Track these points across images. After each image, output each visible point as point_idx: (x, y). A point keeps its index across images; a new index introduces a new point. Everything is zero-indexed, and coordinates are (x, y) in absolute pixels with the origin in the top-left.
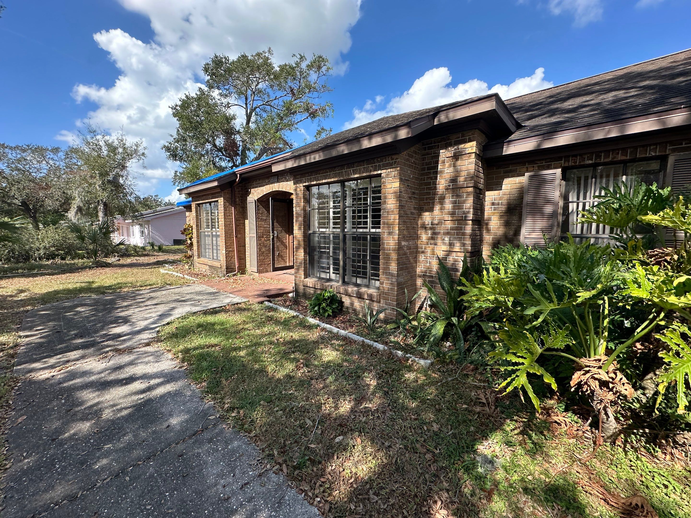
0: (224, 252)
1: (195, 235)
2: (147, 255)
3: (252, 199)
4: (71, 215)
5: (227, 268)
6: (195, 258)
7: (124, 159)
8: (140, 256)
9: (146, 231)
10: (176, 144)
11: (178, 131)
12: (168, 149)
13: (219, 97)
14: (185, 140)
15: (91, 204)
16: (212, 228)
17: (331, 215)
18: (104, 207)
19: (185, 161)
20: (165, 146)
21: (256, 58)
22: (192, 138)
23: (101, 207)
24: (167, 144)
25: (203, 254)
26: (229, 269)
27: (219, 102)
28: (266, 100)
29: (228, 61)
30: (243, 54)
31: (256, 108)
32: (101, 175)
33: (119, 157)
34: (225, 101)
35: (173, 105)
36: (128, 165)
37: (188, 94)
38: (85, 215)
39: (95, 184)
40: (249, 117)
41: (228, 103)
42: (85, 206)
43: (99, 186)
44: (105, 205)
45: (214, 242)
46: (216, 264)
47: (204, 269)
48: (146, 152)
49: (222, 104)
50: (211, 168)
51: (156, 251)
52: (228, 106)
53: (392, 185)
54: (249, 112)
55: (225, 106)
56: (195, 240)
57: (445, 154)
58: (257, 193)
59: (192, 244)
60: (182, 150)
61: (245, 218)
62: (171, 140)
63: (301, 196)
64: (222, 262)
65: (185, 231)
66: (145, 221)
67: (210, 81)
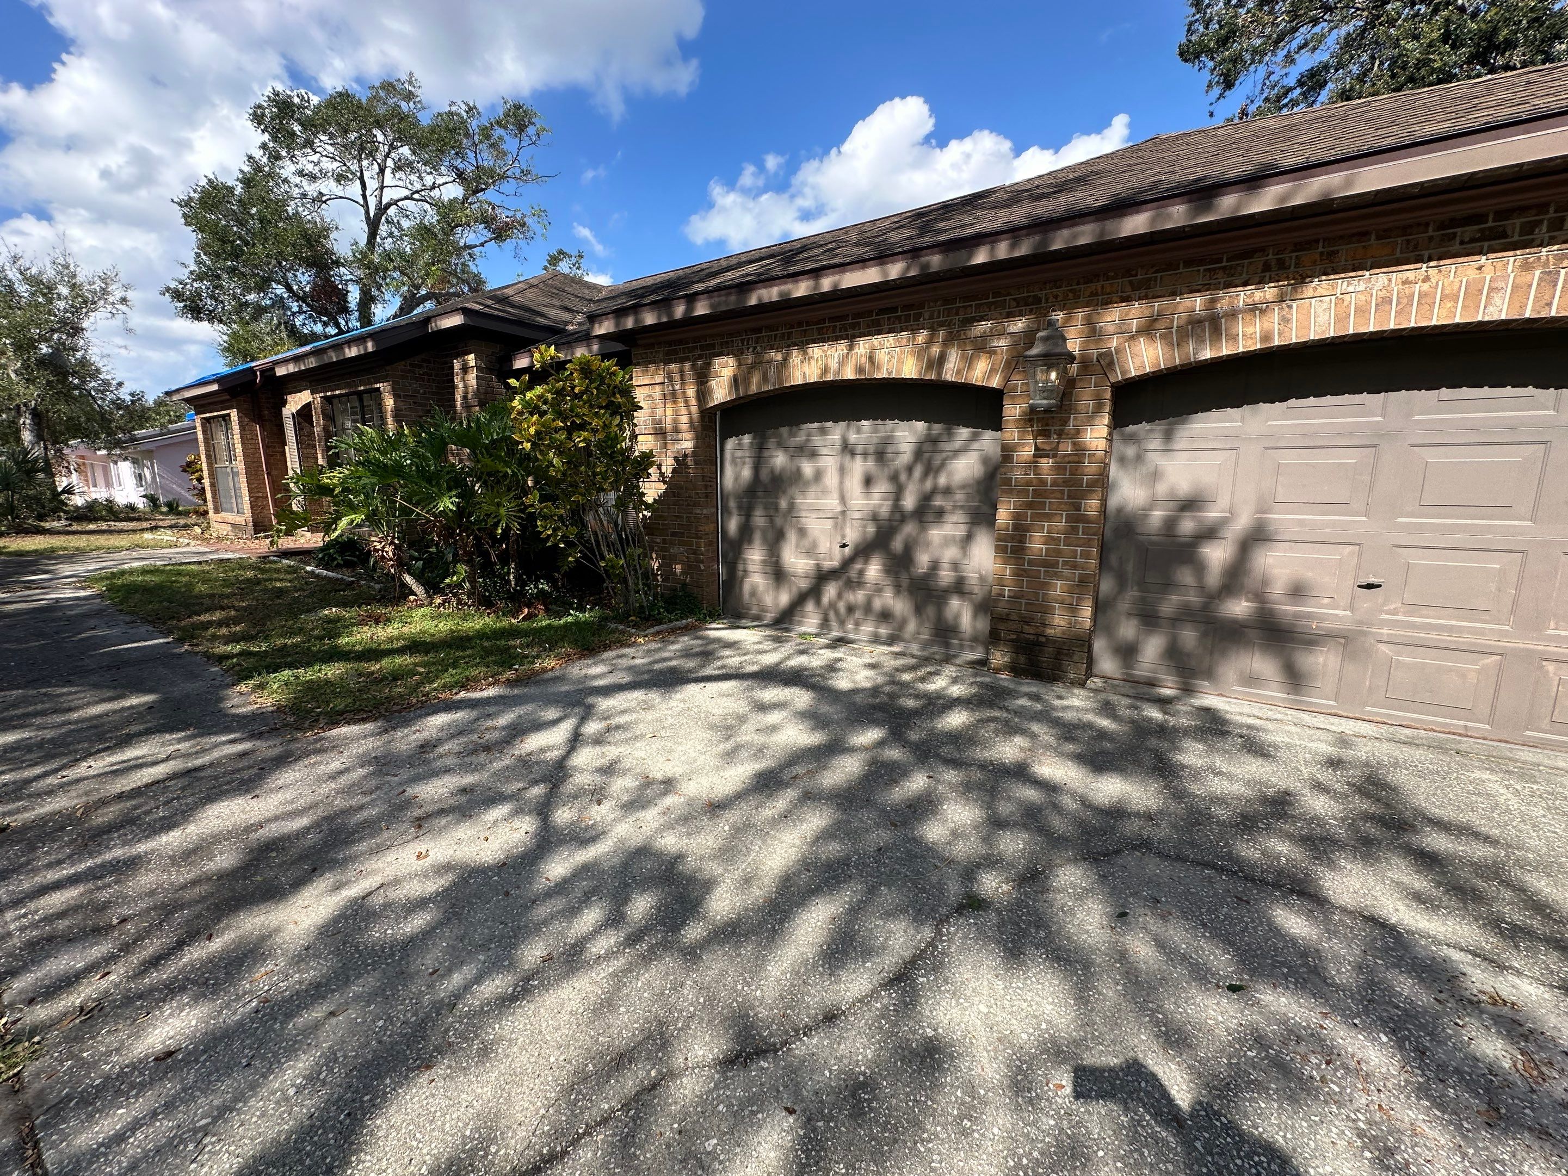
0: (247, 498)
1: (205, 473)
2: (139, 519)
3: (288, 412)
6: (211, 513)
7: (76, 310)
8: (121, 520)
9: (147, 473)
10: (195, 285)
11: (198, 255)
12: (177, 295)
13: (297, 180)
14: (218, 277)
16: (230, 460)
18: (33, 419)
19: (221, 321)
20: (168, 289)
21: (382, 94)
22: (232, 271)
23: (26, 420)
24: (173, 285)
25: (224, 506)
26: (260, 526)
27: (296, 192)
28: (418, 186)
29: (308, 101)
30: (339, 89)
31: (388, 206)
32: (19, 348)
33: (62, 304)
34: (311, 189)
35: (182, 197)
36: (85, 324)
37: (212, 177)
39: (4, 367)
40: (373, 226)
41: (321, 194)
43: (15, 371)
44: (36, 414)
45: (237, 485)
46: (240, 520)
47: (225, 530)
48: (130, 295)
49: (304, 196)
50: (281, 339)
51: (162, 513)
52: (320, 199)
53: (389, 403)
54: (372, 215)
55: (314, 200)
56: (206, 482)
57: (457, 365)
58: (296, 401)
59: (203, 489)
60: (212, 297)
61: (284, 443)
62: (184, 274)
63: (319, 410)
64: (247, 515)
65: (190, 467)
66: (143, 452)
67: (271, 145)
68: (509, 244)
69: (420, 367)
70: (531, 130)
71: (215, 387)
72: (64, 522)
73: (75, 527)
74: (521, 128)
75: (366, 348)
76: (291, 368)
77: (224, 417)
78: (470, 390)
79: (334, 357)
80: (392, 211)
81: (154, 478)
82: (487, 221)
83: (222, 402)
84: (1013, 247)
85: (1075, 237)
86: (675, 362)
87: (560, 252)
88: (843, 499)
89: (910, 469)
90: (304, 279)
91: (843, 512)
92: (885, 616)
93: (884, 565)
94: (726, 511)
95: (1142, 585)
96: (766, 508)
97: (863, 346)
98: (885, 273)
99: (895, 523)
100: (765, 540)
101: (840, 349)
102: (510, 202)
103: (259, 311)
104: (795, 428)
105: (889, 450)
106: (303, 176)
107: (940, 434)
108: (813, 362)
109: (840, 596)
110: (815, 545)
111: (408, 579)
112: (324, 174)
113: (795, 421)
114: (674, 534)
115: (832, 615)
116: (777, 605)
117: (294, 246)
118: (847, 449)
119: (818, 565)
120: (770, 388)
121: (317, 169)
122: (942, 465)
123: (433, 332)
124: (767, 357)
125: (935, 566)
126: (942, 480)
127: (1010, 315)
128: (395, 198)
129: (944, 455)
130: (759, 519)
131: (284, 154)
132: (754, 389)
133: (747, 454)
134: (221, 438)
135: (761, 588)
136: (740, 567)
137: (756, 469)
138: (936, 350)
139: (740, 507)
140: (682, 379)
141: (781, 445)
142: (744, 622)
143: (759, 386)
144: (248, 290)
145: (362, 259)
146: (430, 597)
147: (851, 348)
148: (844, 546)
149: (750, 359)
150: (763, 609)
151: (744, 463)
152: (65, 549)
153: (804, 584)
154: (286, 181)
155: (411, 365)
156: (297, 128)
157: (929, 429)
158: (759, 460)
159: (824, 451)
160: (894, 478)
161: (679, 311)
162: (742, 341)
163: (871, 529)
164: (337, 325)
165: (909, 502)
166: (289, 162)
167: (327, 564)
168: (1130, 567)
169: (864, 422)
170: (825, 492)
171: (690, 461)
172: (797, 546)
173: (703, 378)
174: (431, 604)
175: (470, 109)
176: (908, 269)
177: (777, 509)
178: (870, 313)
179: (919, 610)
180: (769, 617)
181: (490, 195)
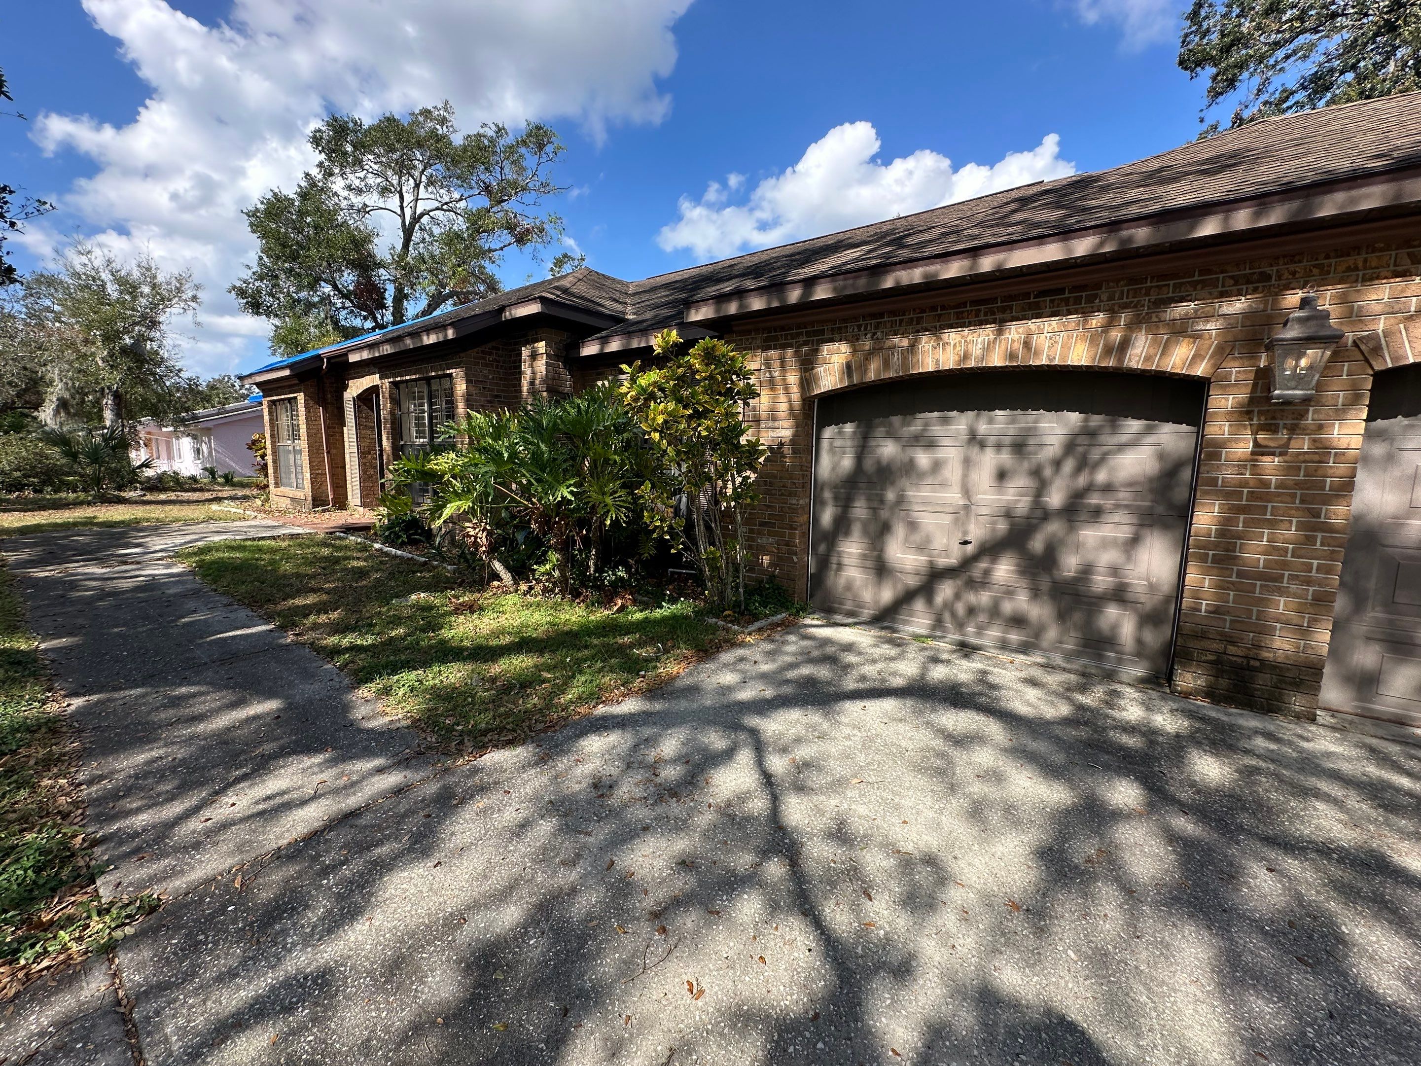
0: (308, 475)
1: (269, 451)
2: (201, 490)
3: (349, 396)
4: (46, 415)
5: (314, 499)
6: (272, 487)
7: (154, 306)
8: (186, 491)
9: (204, 447)
10: (257, 284)
11: (261, 258)
12: (242, 293)
13: (345, 193)
14: (276, 277)
15: (86, 394)
16: (294, 440)
18: (114, 400)
19: (276, 315)
20: (234, 287)
21: (421, 119)
22: (290, 272)
23: (108, 401)
24: (238, 284)
25: (284, 480)
26: (318, 501)
27: (344, 204)
28: (446, 199)
29: (360, 126)
30: (388, 115)
31: (422, 215)
32: (106, 338)
33: (143, 301)
34: (357, 201)
35: (250, 208)
36: (161, 319)
37: (277, 190)
38: (75, 415)
39: (93, 355)
40: (408, 232)
41: (365, 205)
42: (73, 397)
43: (102, 359)
44: (117, 396)
45: (299, 462)
46: (300, 494)
47: (284, 503)
48: (200, 294)
49: (352, 206)
50: (328, 331)
51: (219, 484)
52: (364, 210)
53: (461, 387)
54: (407, 223)
55: (359, 211)
56: (269, 459)
57: (525, 352)
58: (356, 387)
59: (266, 465)
60: (271, 294)
61: (343, 424)
62: (247, 274)
63: (387, 395)
64: (306, 491)
65: (254, 445)
66: (202, 429)
67: (327, 163)
68: (528, 248)
69: (490, 354)
70: (549, 149)
71: (287, 372)
72: (139, 492)
73: (149, 497)
74: (541, 147)
75: (446, 335)
76: (365, 355)
77: (289, 400)
78: (538, 376)
79: (409, 343)
80: (425, 220)
81: (210, 453)
82: (510, 227)
83: (290, 386)
84: (1257, 215)
85: (1353, 201)
86: (775, 348)
87: (565, 256)
88: (966, 492)
89: (1057, 464)
90: (348, 279)
91: (967, 508)
92: (1018, 621)
93: (1018, 565)
94: (820, 503)
95: (1390, 605)
96: (869, 499)
97: (1015, 332)
98: (1070, 250)
99: (1035, 521)
100: (865, 532)
101: (986, 333)
102: (530, 211)
103: (309, 306)
104: (909, 418)
105: (1032, 441)
106: (351, 190)
107: (1101, 427)
108: (949, 349)
109: (957, 596)
110: (928, 540)
111: (498, 566)
112: (369, 188)
113: (910, 410)
114: (763, 524)
115: (947, 616)
116: (876, 602)
117: (344, 250)
118: (975, 440)
119: (931, 562)
120: (892, 374)
121: (363, 184)
122: (1103, 460)
123: (507, 321)
124: (889, 343)
125: (1087, 570)
126: (1101, 476)
127: (1224, 294)
128: (428, 209)
129: (1105, 448)
130: (860, 510)
131: (337, 170)
132: (871, 376)
133: (849, 443)
134: (284, 420)
135: (858, 583)
136: (834, 560)
137: (859, 459)
138: (1116, 335)
139: (836, 498)
140: (783, 365)
141: (891, 435)
142: (838, 618)
143: (878, 372)
144: (299, 289)
145: (400, 261)
146: (516, 583)
147: (1000, 332)
148: (966, 543)
149: (867, 345)
150: (860, 605)
151: (844, 453)
152: (148, 520)
153: (912, 582)
154: (336, 194)
155: (482, 352)
156: (349, 148)
157: (1086, 420)
158: (862, 450)
159: (946, 441)
160: (1036, 473)
161: (794, 295)
162: (859, 327)
163: (1002, 526)
164: (375, 319)
165: (1055, 499)
166: (340, 178)
167: (393, 541)
168: (1372, 584)
169: (998, 412)
170: (944, 485)
171: (787, 450)
172: (906, 540)
173: (807, 365)
174: (516, 591)
175: (500, 130)
176: (1101, 244)
177: (882, 501)
178: (1027, 295)
179: (1062, 616)
180: (867, 613)
181: (512, 205)
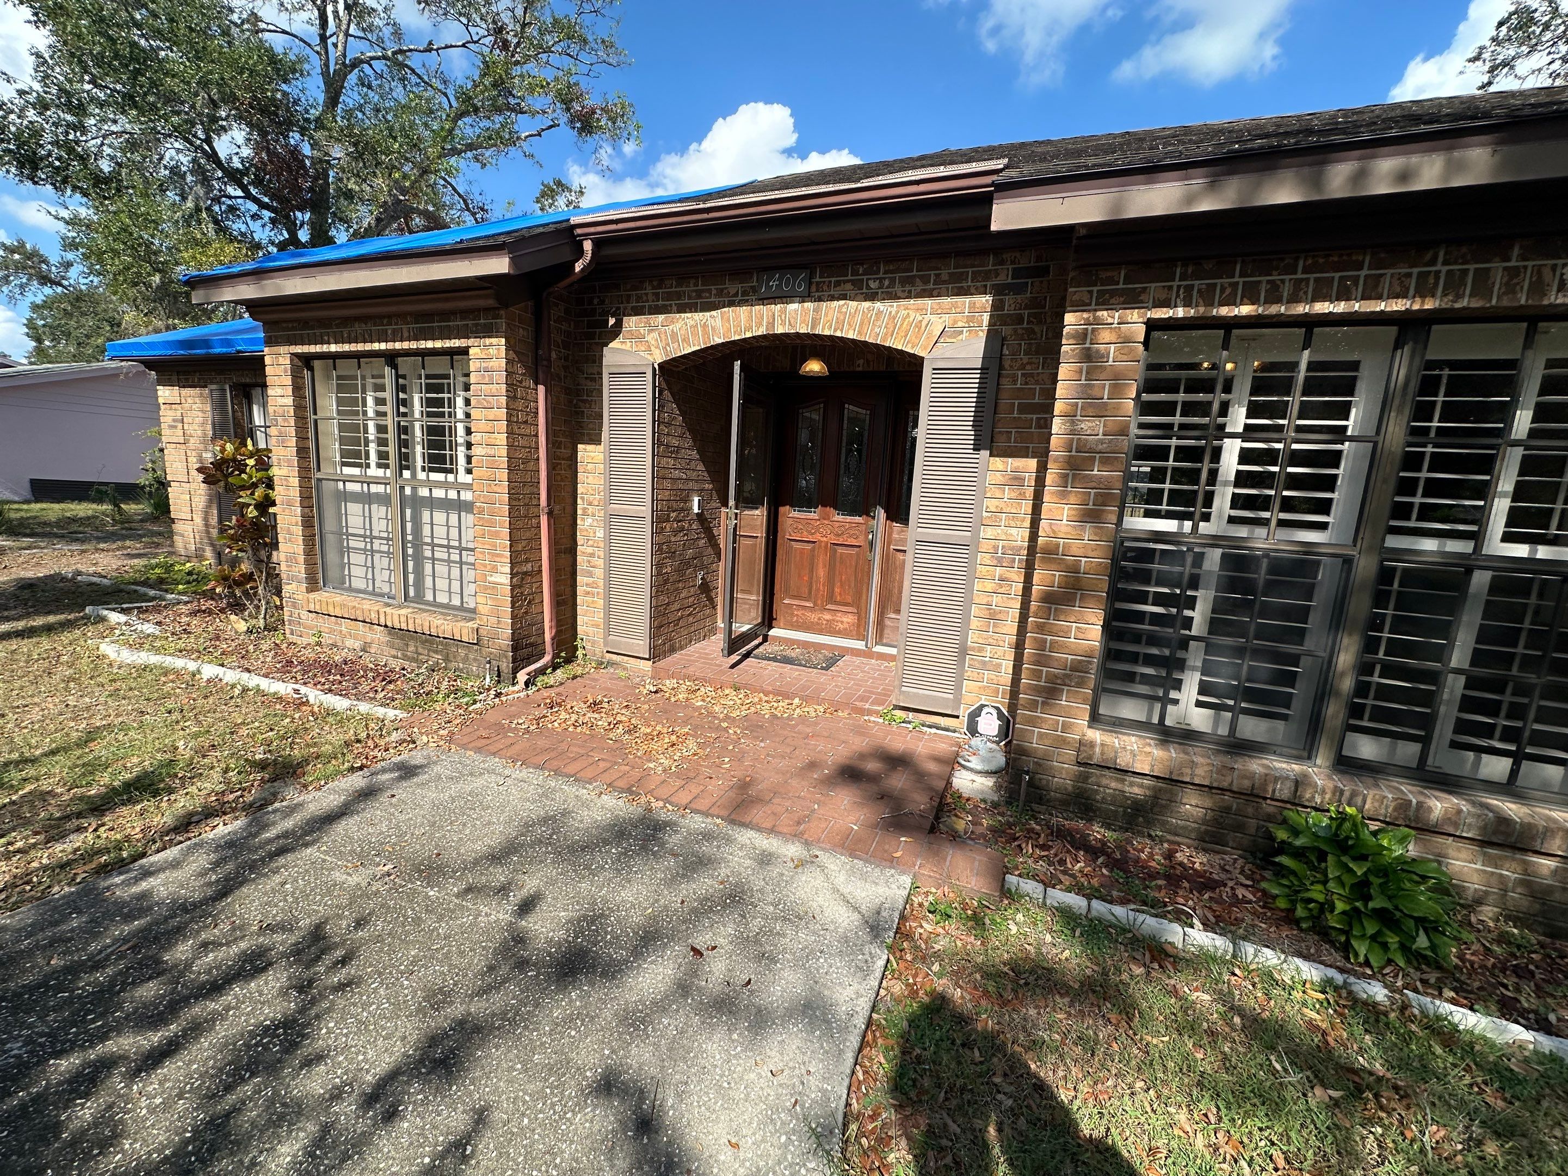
0: (506, 579)
1: (287, 493)
3: (629, 362)
5: (515, 648)
6: (294, 588)
11: (42, 62)
16: (402, 468)
17: (1230, 463)
19: (78, 190)
40: (334, 86)
41: (254, 17)
45: (411, 528)
47: (358, 640)
62: (5, 92)
71: (499, 265)
77: (391, 358)
